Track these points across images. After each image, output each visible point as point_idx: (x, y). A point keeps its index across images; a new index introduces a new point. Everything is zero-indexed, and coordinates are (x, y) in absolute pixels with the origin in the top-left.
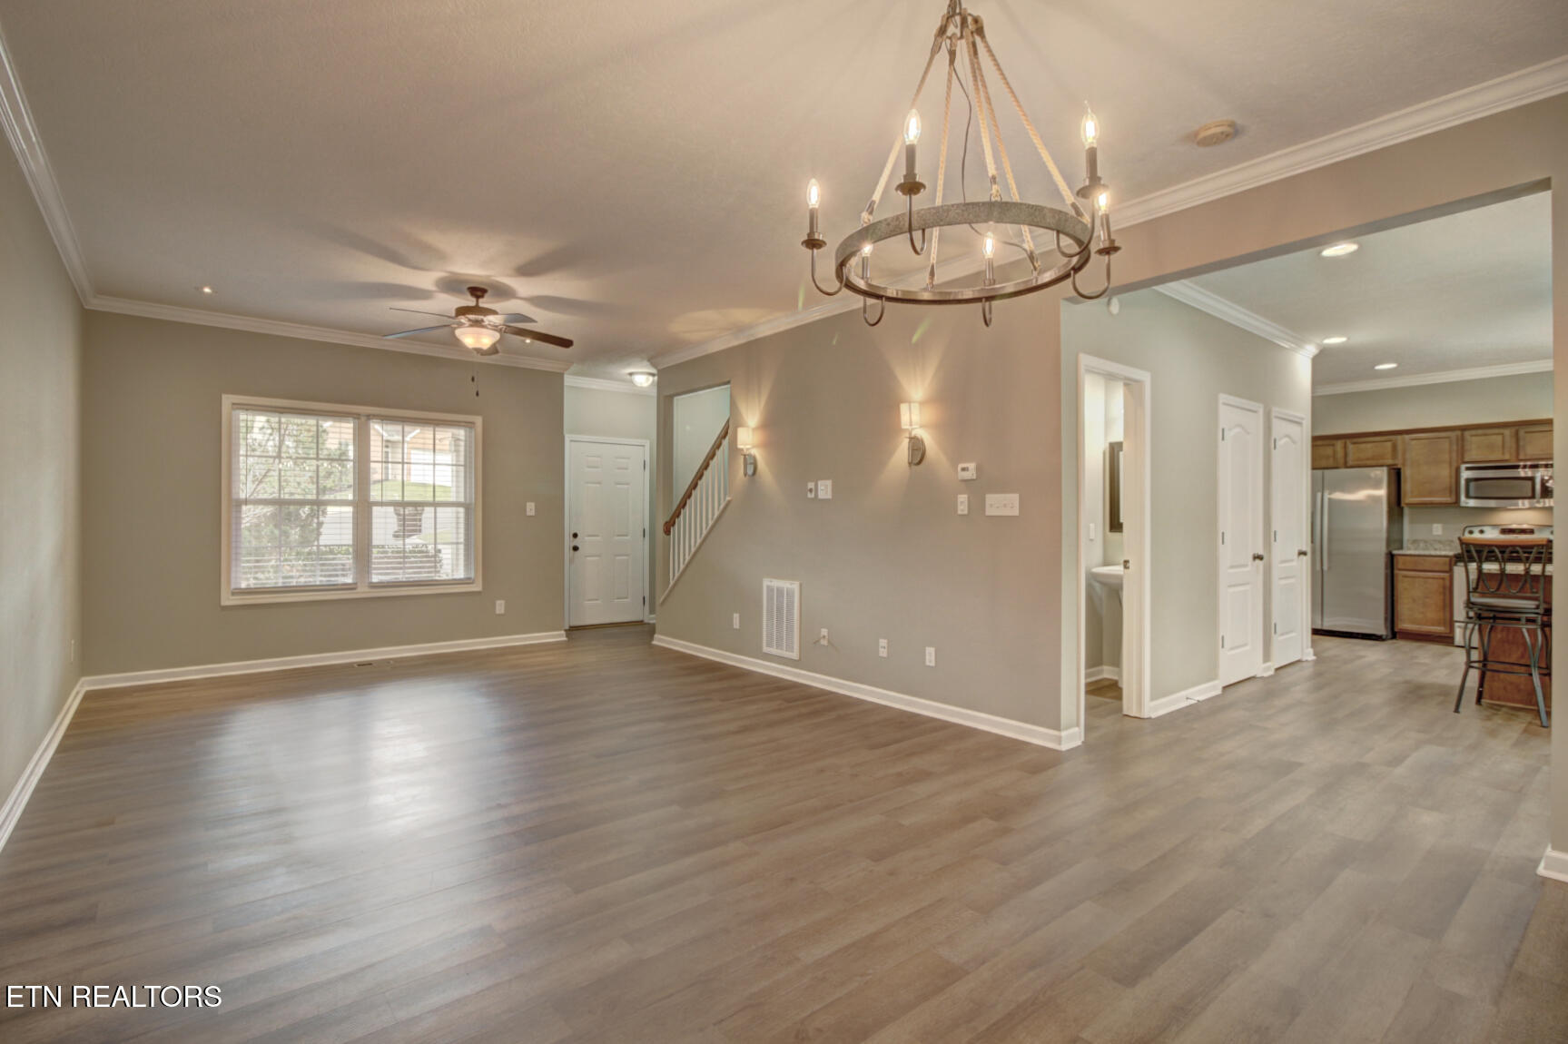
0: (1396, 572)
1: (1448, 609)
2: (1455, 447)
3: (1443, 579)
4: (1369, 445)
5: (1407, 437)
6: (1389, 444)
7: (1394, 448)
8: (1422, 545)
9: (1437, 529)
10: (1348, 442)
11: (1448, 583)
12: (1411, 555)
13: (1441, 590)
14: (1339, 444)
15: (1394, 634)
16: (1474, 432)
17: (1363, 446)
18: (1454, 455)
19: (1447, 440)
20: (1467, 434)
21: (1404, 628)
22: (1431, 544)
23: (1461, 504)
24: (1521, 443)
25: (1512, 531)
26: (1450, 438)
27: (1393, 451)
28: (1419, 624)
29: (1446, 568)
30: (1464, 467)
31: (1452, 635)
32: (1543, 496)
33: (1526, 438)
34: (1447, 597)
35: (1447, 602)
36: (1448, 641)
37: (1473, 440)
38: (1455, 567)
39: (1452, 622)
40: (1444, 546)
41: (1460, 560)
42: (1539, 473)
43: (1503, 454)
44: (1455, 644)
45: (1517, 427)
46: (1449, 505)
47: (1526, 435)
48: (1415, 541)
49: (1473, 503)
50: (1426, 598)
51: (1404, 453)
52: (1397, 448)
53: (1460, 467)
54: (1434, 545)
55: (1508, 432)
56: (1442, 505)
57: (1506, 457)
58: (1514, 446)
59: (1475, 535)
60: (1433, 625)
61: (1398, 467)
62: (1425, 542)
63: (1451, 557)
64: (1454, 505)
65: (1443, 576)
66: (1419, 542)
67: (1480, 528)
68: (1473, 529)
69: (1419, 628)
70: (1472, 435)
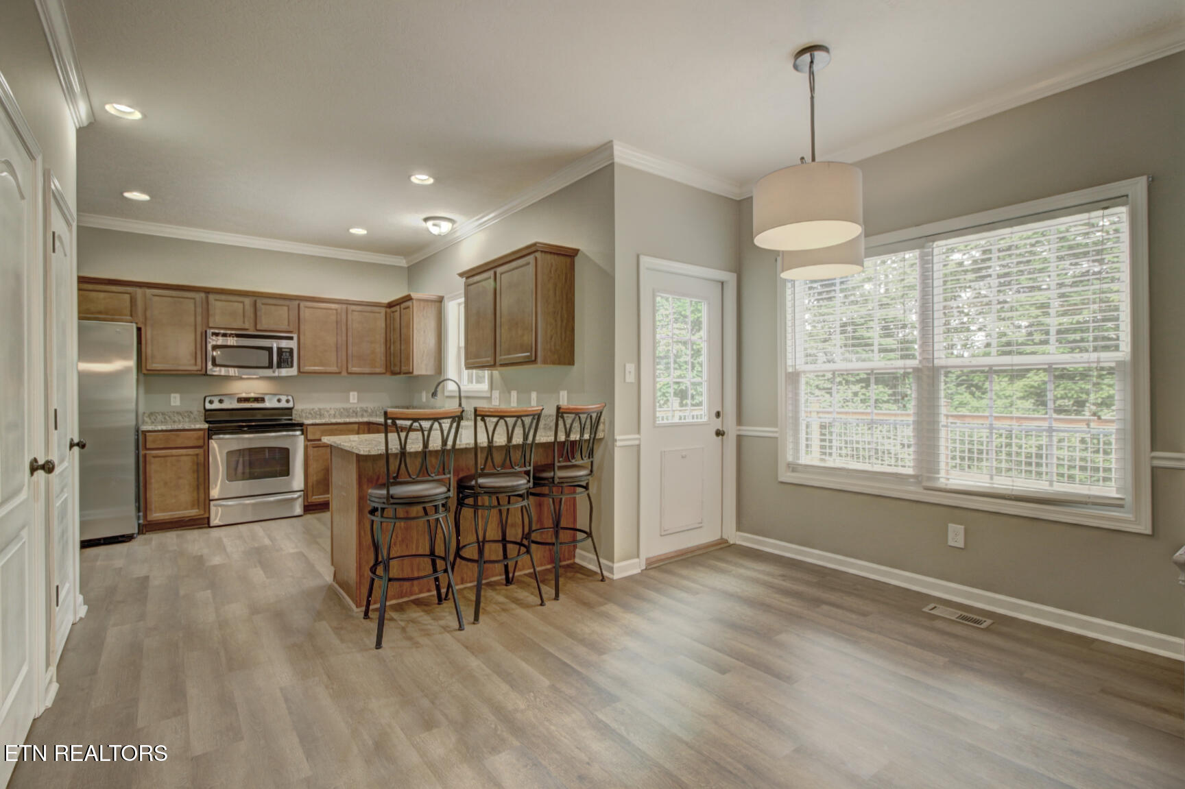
1: (202, 488)
2: (199, 310)
3: (197, 455)
4: (102, 295)
5: (149, 291)
6: (127, 296)
7: (133, 301)
8: (160, 417)
9: (176, 400)
11: (201, 458)
12: (162, 431)
13: (195, 467)
15: (148, 527)
16: (218, 297)
17: (94, 294)
18: (199, 319)
19: (193, 301)
20: (212, 297)
21: (154, 519)
22: (169, 417)
23: (208, 373)
24: (258, 313)
25: (247, 400)
26: (194, 299)
27: (131, 306)
28: (171, 511)
29: (200, 443)
30: (210, 332)
31: (207, 515)
32: (279, 366)
33: (263, 309)
34: (201, 474)
35: (201, 480)
36: (202, 522)
37: (217, 305)
38: (210, 441)
39: (207, 501)
40: (183, 418)
41: (211, 433)
42: (275, 344)
43: (244, 322)
44: (212, 525)
45: (255, 298)
46: (196, 372)
47: (263, 306)
48: (151, 414)
49: (217, 371)
50: (180, 478)
51: (145, 310)
52: (136, 301)
53: (206, 332)
54: (173, 418)
55: (247, 301)
56: (187, 372)
57: (246, 326)
58: (252, 316)
59: (216, 405)
60: (186, 509)
61: (139, 326)
62: (163, 414)
63: (200, 430)
64: (199, 372)
65: (197, 452)
66: (157, 415)
67: (219, 398)
68: (212, 398)
69: (171, 515)
70: (216, 300)
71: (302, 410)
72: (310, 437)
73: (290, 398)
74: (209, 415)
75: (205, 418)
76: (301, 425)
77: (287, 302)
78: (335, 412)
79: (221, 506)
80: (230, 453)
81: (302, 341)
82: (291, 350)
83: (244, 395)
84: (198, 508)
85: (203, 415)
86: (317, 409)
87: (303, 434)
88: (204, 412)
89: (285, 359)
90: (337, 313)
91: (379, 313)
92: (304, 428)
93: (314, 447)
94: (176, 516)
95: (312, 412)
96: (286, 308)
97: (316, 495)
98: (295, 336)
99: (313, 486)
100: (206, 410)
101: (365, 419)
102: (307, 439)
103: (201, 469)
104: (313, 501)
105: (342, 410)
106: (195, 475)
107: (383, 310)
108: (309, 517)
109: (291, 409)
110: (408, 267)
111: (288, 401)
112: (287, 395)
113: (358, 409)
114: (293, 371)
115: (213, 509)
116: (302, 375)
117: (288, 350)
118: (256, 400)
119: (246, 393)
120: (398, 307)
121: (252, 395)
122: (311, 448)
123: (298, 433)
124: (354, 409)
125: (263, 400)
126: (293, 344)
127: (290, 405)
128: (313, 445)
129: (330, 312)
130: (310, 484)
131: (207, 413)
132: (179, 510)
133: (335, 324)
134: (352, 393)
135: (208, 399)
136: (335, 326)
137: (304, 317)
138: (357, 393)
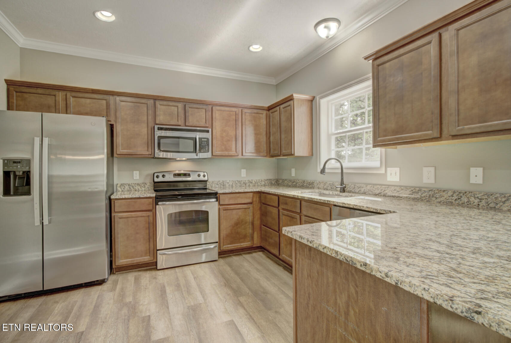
0: (113, 215)
1: (151, 240)
2: (150, 112)
3: (148, 216)
4: (88, 101)
5: (118, 98)
6: (104, 102)
8: (127, 187)
9: (136, 175)
10: (69, 94)
11: (151, 219)
12: (125, 199)
13: (147, 225)
14: (60, 95)
16: (161, 102)
17: (83, 100)
18: (150, 118)
20: (158, 103)
21: (121, 264)
22: (133, 187)
23: (156, 156)
24: (187, 114)
25: (179, 175)
26: (147, 104)
27: (107, 109)
28: (132, 257)
29: (150, 207)
30: (156, 127)
31: (155, 260)
32: (200, 151)
33: (190, 111)
34: (151, 230)
35: (151, 234)
36: (152, 266)
37: (161, 107)
38: (157, 206)
39: (154, 251)
40: (141, 188)
41: (158, 199)
42: (198, 135)
43: (178, 121)
44: (158, 268)
45: (185, 103)
46: (147, 156)
47: (190, 109)
48: (122, 185)
49: (162, 155)
50: (137, 233)
51: (116, 112)
52: (110, 105)
53: (154, 127)
54: (135, 187)
55: (180, 105)
56: (143, 156)
57: (180, 124)
58: (183, 116)
59: (161, 179)
60: (142, 256)
61: (112, 123)
62: (129, 185)
63: (150, 198)
64: (150, 156)
65: (148, 215)
66: (125, 185)
67: (163, 174)
68: (158, 174)
69: (132, 261)
70: (160, 105)
71: (213, 182)
72: (221, 203)
73: (205, 174)
74: (157, 186)
75: (154, 188)
76: (216, 194)
77: (205, 107)
78: (233, 184)
79: (164, 254)
80: (170, 215)
81: (214, 134)
82: (208, 139)
83: (177, 172)
84: (149, 256)
85: (153, 185)
86: (221, 181)
87: (217, 201)
88: (153, 183)
89: (203, 146)
90: (236, 114)
91: (262, 114)
92: (218, 195)
93: (224, 210)
94: (135, 262)
95: (219, 183)
96: (204, 110)
97: (225, 245)
98: (210, 130)
99: (223, 239)
100: (155, 183)
101: (258, 190)
102: (220, 204)
103: (151, 225)
104: (225, 249)
105: (237, 182)
106: (148, 231)
107: (265, 112)
108: (222, 261)
109: (206, 181)
110: (276, 85)
111: (204, 176)
112: (204, 172)
113: (247, 181)
114: (208, 155)
115: (159, 256)
116: (214, 157)
117: (206, 140)
118: (185, 175)
119: (179, 171)
120: (278, 108)
121: (182, 172)
122: (223, 211)
123: (214, 200)
124: (244, 181)
125: (189, 175)
126: (208, 135)
127: (206, 178)
128: (223, 208)
129: (232, 113)
130: (221, 237)
131: (155, 184)
132: (137, 257)
133: (235, 122)
134: (242, 170)
135: (156, 175)
136: (235, 123)
137: (215, 117)
138: (246, 170)
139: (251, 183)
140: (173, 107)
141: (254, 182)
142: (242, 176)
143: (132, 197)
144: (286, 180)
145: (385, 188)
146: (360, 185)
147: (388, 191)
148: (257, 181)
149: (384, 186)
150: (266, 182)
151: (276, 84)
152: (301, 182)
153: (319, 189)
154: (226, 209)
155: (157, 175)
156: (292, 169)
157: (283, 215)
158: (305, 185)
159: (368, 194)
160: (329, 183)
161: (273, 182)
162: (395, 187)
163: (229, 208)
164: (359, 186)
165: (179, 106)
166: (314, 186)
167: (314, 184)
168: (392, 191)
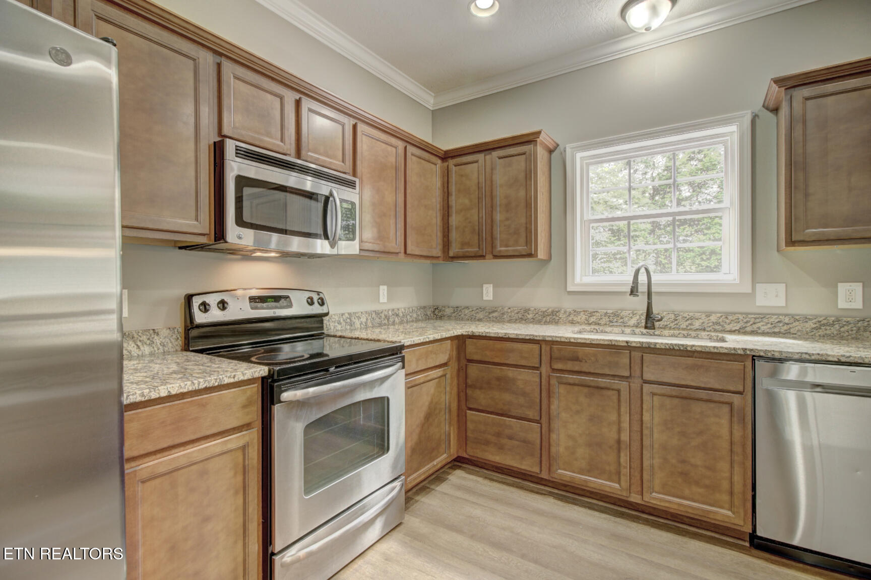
2: (204, 89)
3: (244, 447)
13: (240, 478)
16: (241, 71)
18: (204, 111)
20: (226, 67)
23: (229, 239)
24: (304, 127)
25: (261, 301)
26: (194, 60)
29: (250, 415)
30: (232, 145)
33: (309, 120)
34: (253, 493)
35: (253, 507)
43: (282, 140)
45: (297, 95)
47: (309, 115)
53: (222, 144)
55: (288, 97)
57: (286, 147)
58: (294, 128)
59: (213, 315)
65: (243, 442)
67: (222, 297)
68: (206, 299)
70: (236, 78)
73: (323, 296)
82: (354, 206)
85: (184, 336)
87: (403, 366)
88: (187, 330)
92: (403, 355)
93: (408, 388)
96: (340, 129)
97: (410, 476)
98: (358, 182)
100: (194, 327)
105: (373, 315)
106: (240, 501)
107: (438, 163)
110: (433, 111)
111: (321, 302)
114: (354, 247)
117: (349, 206)
125: (288, 300)
126: (355, 196)
127: (324, 309)
128: (408, 383)
129: (390, 149)
131: (196, 331)
133: (394, 172)
134: (382, 287)
135: (196, 302)
136: (394, 175)
137: (362, 153)
138: (387, 287)
139: (397, 315)
140: (269, 97)
141: (401, 315)
142: (381, 301)
143: (196, 387)
144: (467, 308)
145: (755, 318)
146: (690, 314)
147: (762, 323)
148: (405, 310)
149: (753, 316)
150: (419, 313)
151: (434, 109)
152: (516, 312)
153: (572, 323)
154: (413, 384)
155: (200, 302)
156: (485, 286)
157: (560, 383)
158: (530, 316)
159: (712, 330)
160: (605, 311)
161: (429, 313)
162: (781, 317)
163: (417, 382)
164: (688, 317)
165: (286, 99)
166: (557, 318)
167: (557, 314)
168: (772, 324)
